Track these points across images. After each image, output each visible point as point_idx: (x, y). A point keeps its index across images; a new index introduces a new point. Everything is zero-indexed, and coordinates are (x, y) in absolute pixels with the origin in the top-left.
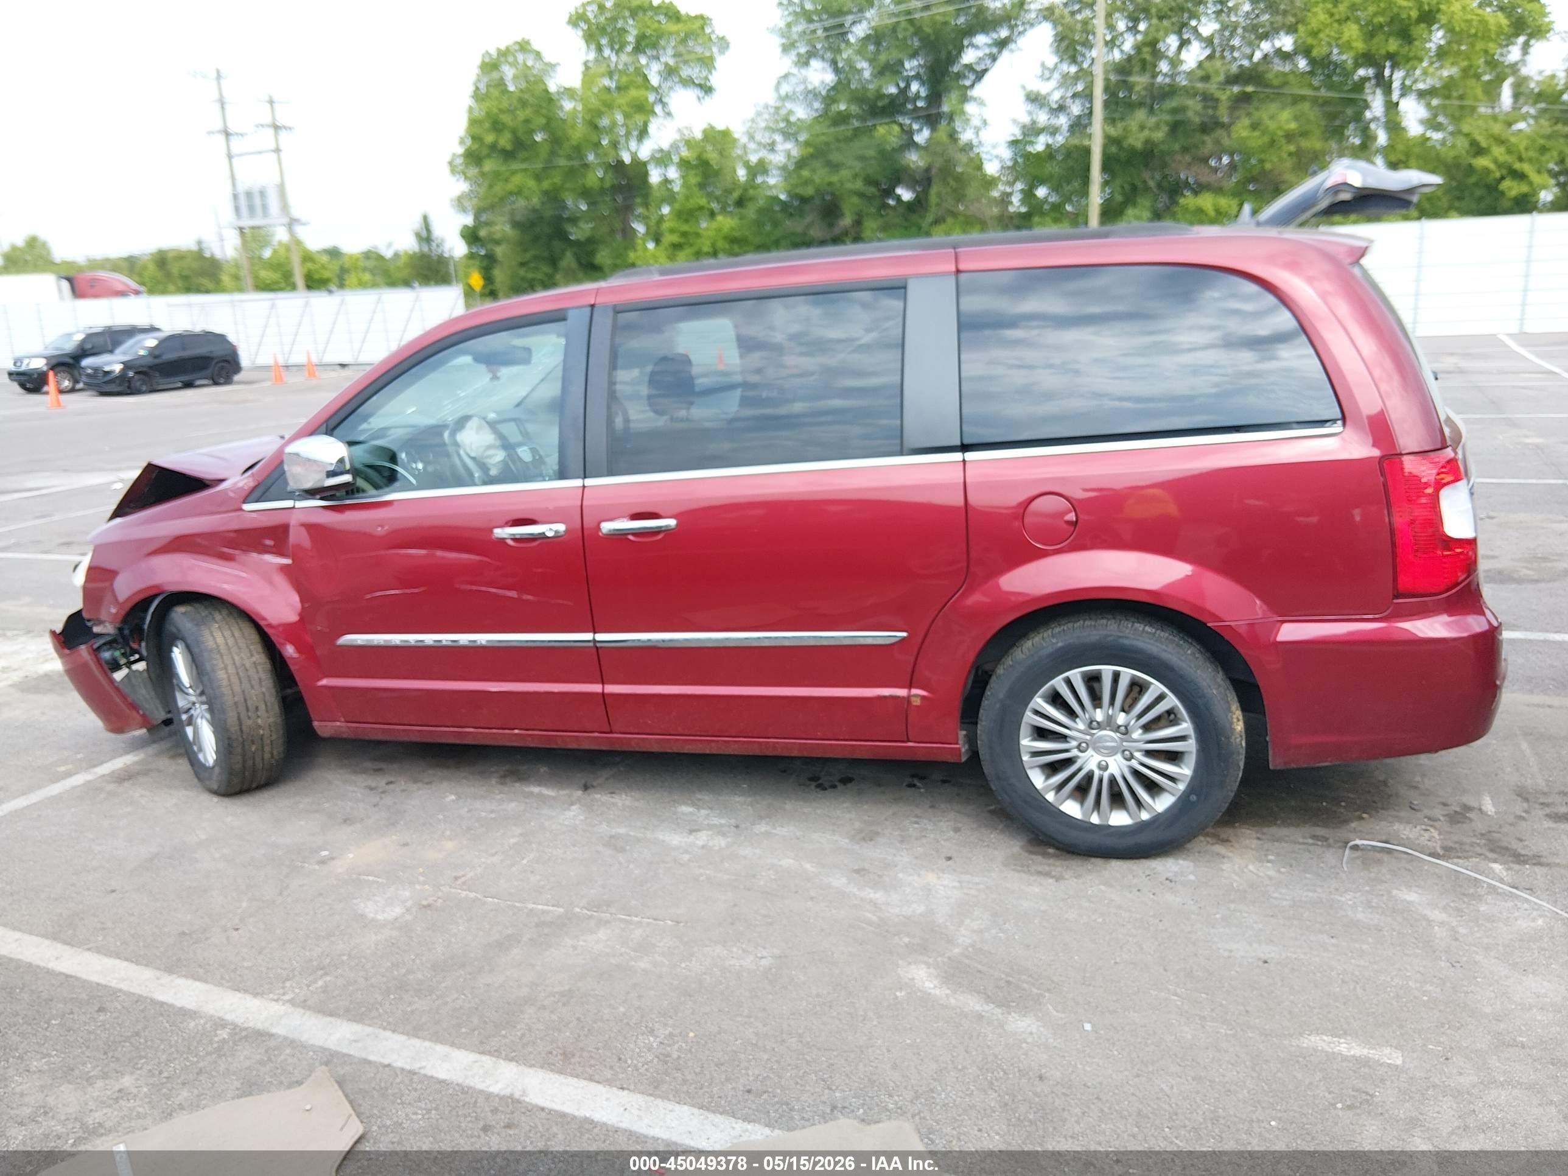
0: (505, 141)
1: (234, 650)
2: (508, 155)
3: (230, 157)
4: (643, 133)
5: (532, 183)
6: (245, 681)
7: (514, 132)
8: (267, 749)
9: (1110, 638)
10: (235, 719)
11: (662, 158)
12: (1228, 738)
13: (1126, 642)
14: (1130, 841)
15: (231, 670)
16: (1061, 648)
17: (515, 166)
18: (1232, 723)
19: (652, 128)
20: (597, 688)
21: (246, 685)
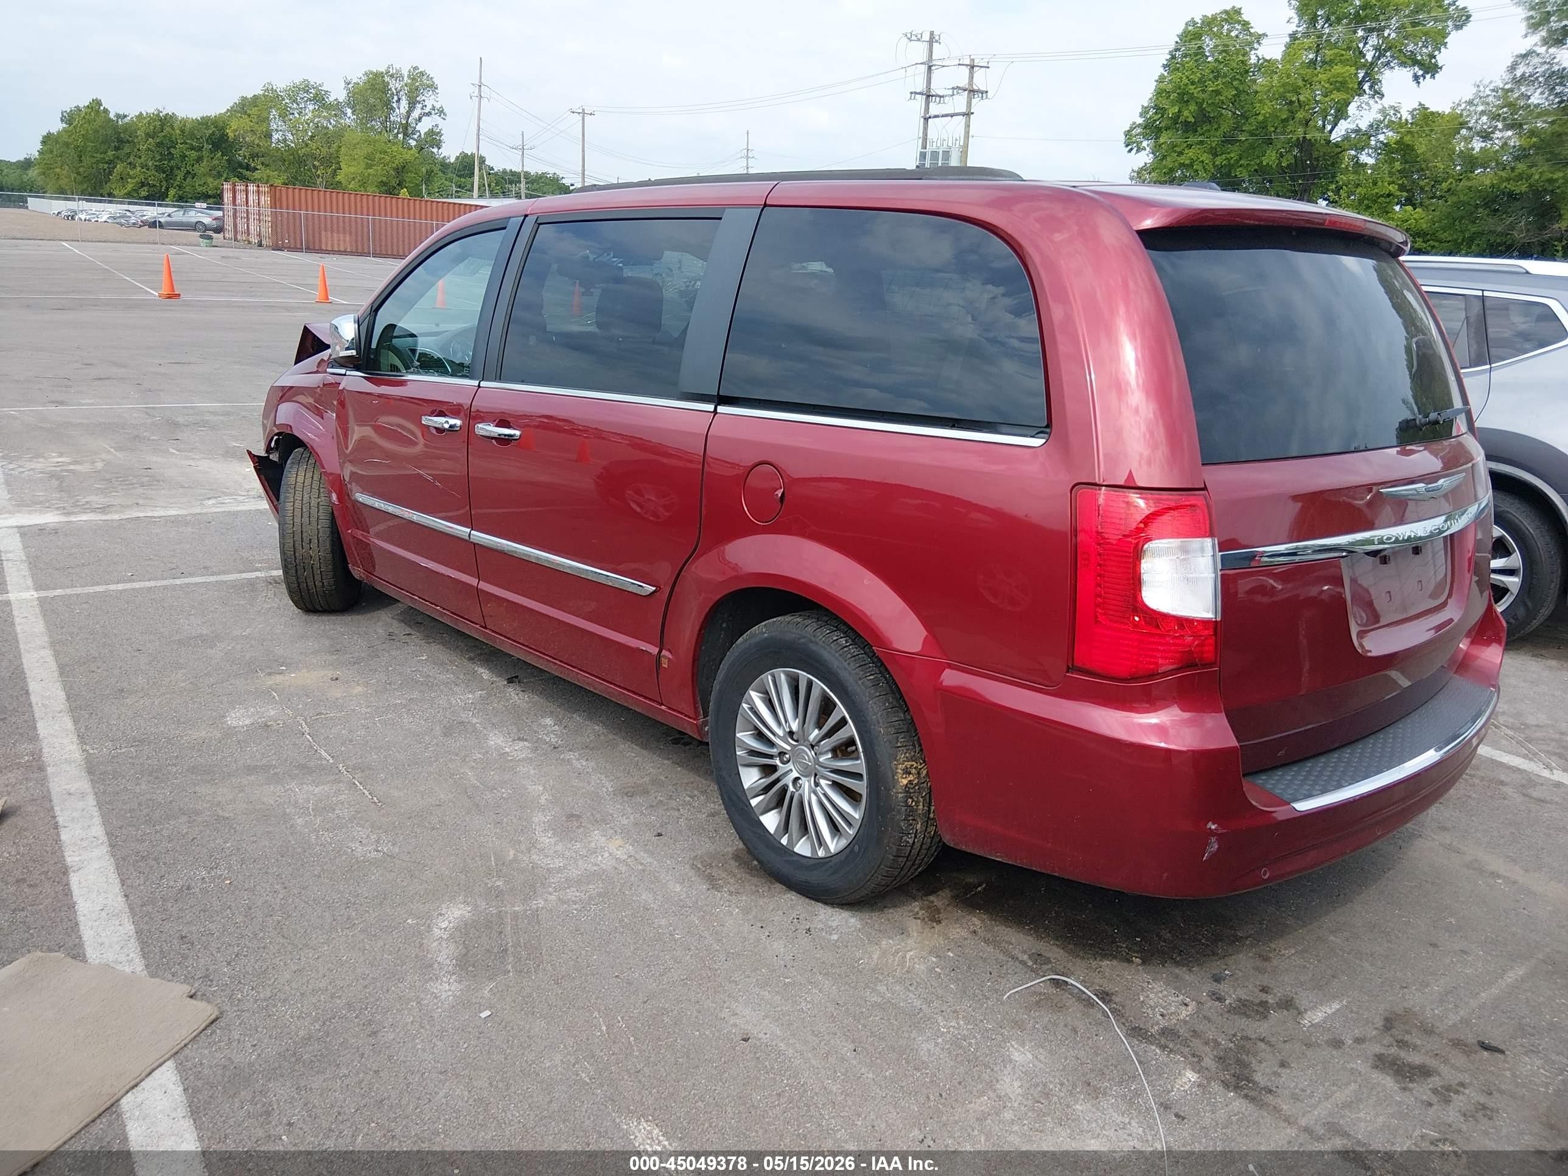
0: (1188, 115)
1: (307, 489)
2: (1189, 128)
3: (926, 119)
4: (1341, 113)
5: (1206, 157)
6: (306, 515)
7: (1199, 104)
8: (318, 578)
9: (802, 640)
10: (291, 545)
11: (1360, 139)
12: (888, 790)
13: (814, 647)
14: (801, 876)
15: (298, 504)
16: (766, 639)
17: (1192, 139)
18: (894, 774)
19: (1352, 109)
20: (473, 581)
21: (306, 520)
